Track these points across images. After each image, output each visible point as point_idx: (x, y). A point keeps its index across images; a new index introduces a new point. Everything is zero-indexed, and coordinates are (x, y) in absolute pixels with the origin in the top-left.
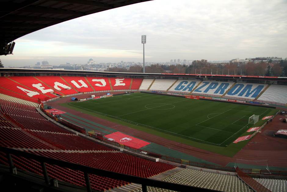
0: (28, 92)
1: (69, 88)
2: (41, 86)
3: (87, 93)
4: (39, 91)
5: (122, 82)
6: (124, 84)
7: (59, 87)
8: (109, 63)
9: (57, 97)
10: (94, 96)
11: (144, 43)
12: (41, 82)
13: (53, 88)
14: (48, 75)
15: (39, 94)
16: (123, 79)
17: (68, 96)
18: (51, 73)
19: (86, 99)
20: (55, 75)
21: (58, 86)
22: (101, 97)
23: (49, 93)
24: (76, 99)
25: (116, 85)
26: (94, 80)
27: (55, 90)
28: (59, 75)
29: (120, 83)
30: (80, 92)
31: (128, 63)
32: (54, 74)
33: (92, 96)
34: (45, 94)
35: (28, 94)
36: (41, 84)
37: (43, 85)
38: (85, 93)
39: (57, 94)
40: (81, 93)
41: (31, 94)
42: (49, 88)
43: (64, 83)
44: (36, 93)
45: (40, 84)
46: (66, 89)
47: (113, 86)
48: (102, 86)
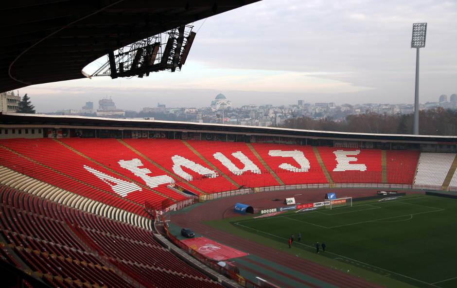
0: (114, 184)
1: (213, 174)
2: (140, 167)
3: (262, 189)
4: (139, 181)
5: (355, 159)
6: (362, 168)
7: (184, 169)
8: (267, 106)
9: (188, 199)
10: (293, 199)
11: (418, 48)
12: (140, 154)
13: (171, 174)
14: (153, 135)
15: (140, 189)
16: (357, 152)
17: (215, 196)
18: (161, 132)
19: (275, 210)
20: (169, 136)
21: (181, 166)
22: (315, 205)
23: (163, 187)
24: (250, 210)
25: (339, 168)
26: (273, 153)
27: (178, 180)
28: (179, 136)
29: (351, 163)
30: (242, 187)
31: (318, 105)
32: (167, 132)
33: (288, 199)
34: (154, 189)
35: (114, 188)
36: (139, 161)
37: (146, 165)
38: (257, 189)
39: (185, 191)
40: (247, 191)
41: (123, 188)
42: (162, 173)
43: (197, 160)
44: (134, 187)
45: (137, 162)
46: (204, 177)
47: (330, 171)
48: (300, 171)
